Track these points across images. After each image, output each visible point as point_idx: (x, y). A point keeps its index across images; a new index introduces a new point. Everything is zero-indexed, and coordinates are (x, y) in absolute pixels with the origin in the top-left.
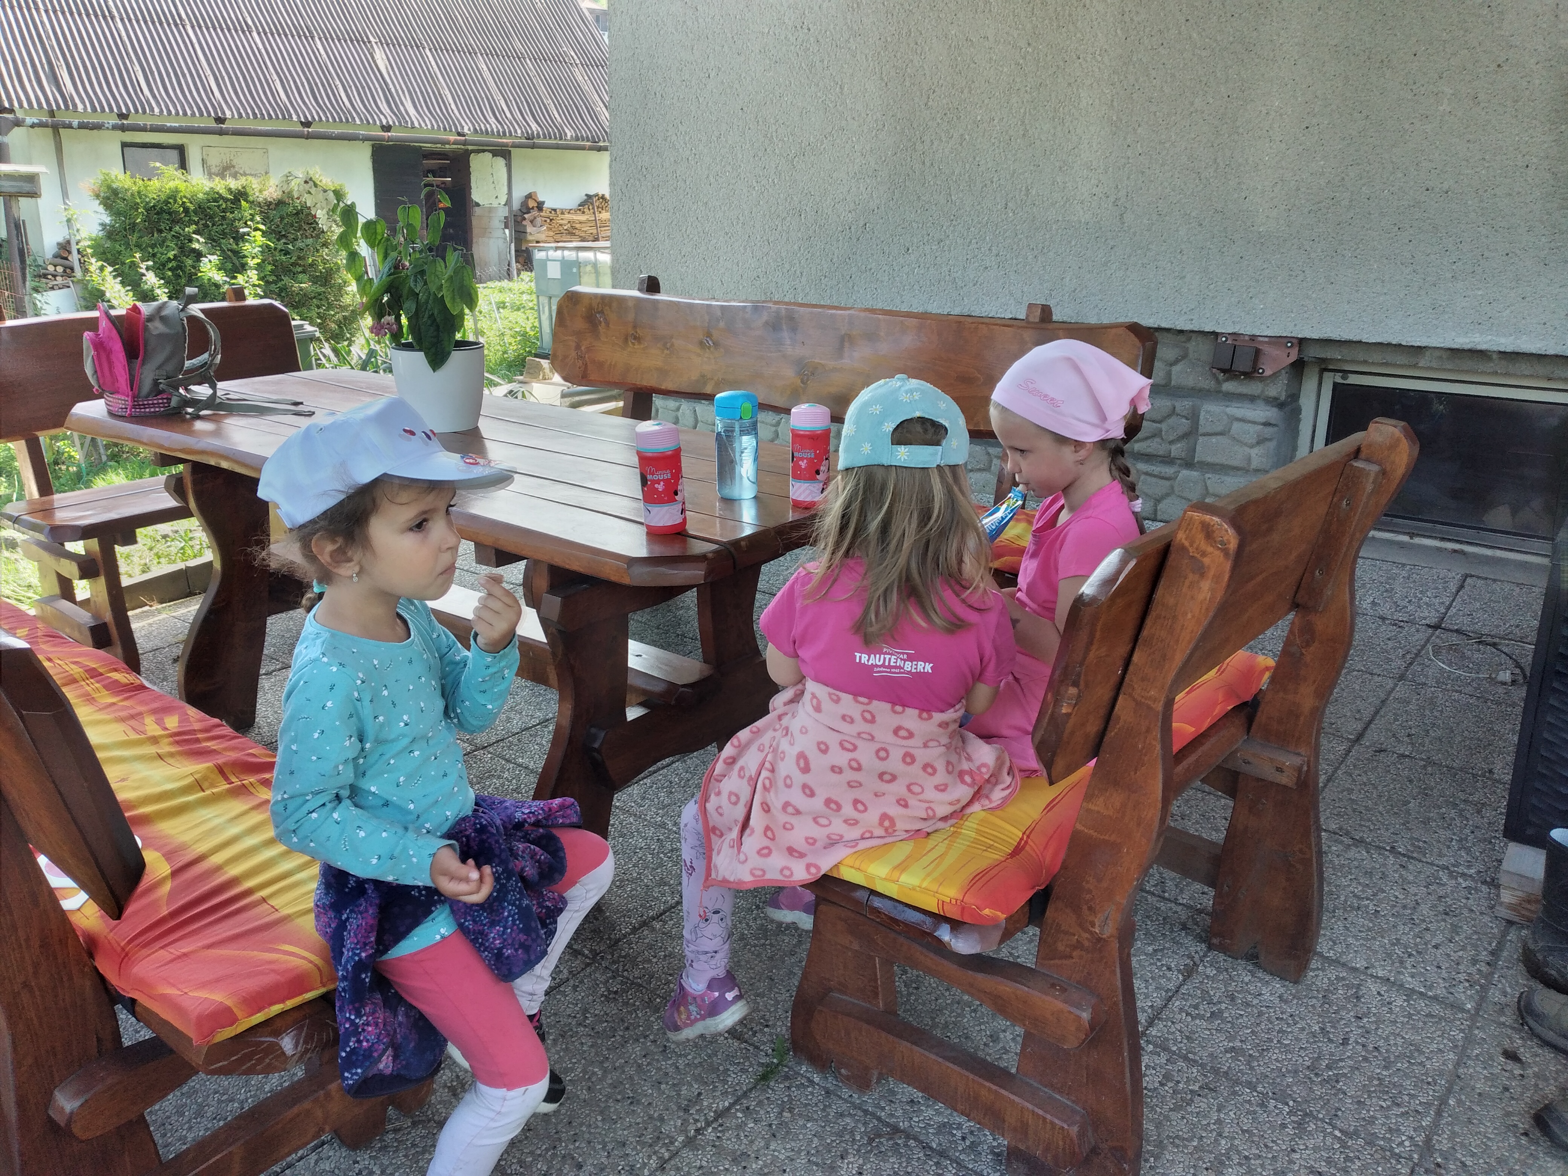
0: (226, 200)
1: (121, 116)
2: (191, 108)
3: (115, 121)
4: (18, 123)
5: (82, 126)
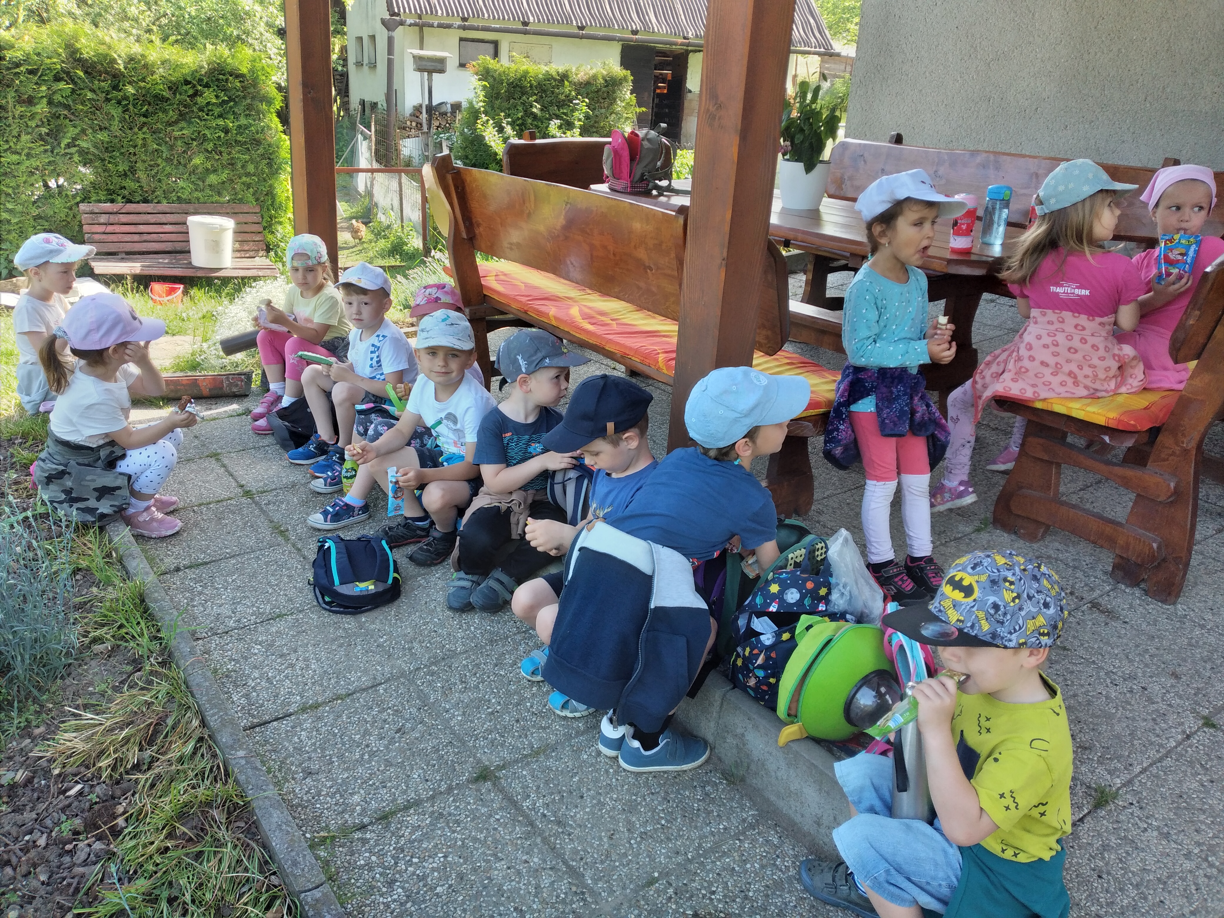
0: (555, 80)
1: (464, 19)
2: (508, 14)
3: (459, 23)
4: (402, 23)
5: (440, 26)
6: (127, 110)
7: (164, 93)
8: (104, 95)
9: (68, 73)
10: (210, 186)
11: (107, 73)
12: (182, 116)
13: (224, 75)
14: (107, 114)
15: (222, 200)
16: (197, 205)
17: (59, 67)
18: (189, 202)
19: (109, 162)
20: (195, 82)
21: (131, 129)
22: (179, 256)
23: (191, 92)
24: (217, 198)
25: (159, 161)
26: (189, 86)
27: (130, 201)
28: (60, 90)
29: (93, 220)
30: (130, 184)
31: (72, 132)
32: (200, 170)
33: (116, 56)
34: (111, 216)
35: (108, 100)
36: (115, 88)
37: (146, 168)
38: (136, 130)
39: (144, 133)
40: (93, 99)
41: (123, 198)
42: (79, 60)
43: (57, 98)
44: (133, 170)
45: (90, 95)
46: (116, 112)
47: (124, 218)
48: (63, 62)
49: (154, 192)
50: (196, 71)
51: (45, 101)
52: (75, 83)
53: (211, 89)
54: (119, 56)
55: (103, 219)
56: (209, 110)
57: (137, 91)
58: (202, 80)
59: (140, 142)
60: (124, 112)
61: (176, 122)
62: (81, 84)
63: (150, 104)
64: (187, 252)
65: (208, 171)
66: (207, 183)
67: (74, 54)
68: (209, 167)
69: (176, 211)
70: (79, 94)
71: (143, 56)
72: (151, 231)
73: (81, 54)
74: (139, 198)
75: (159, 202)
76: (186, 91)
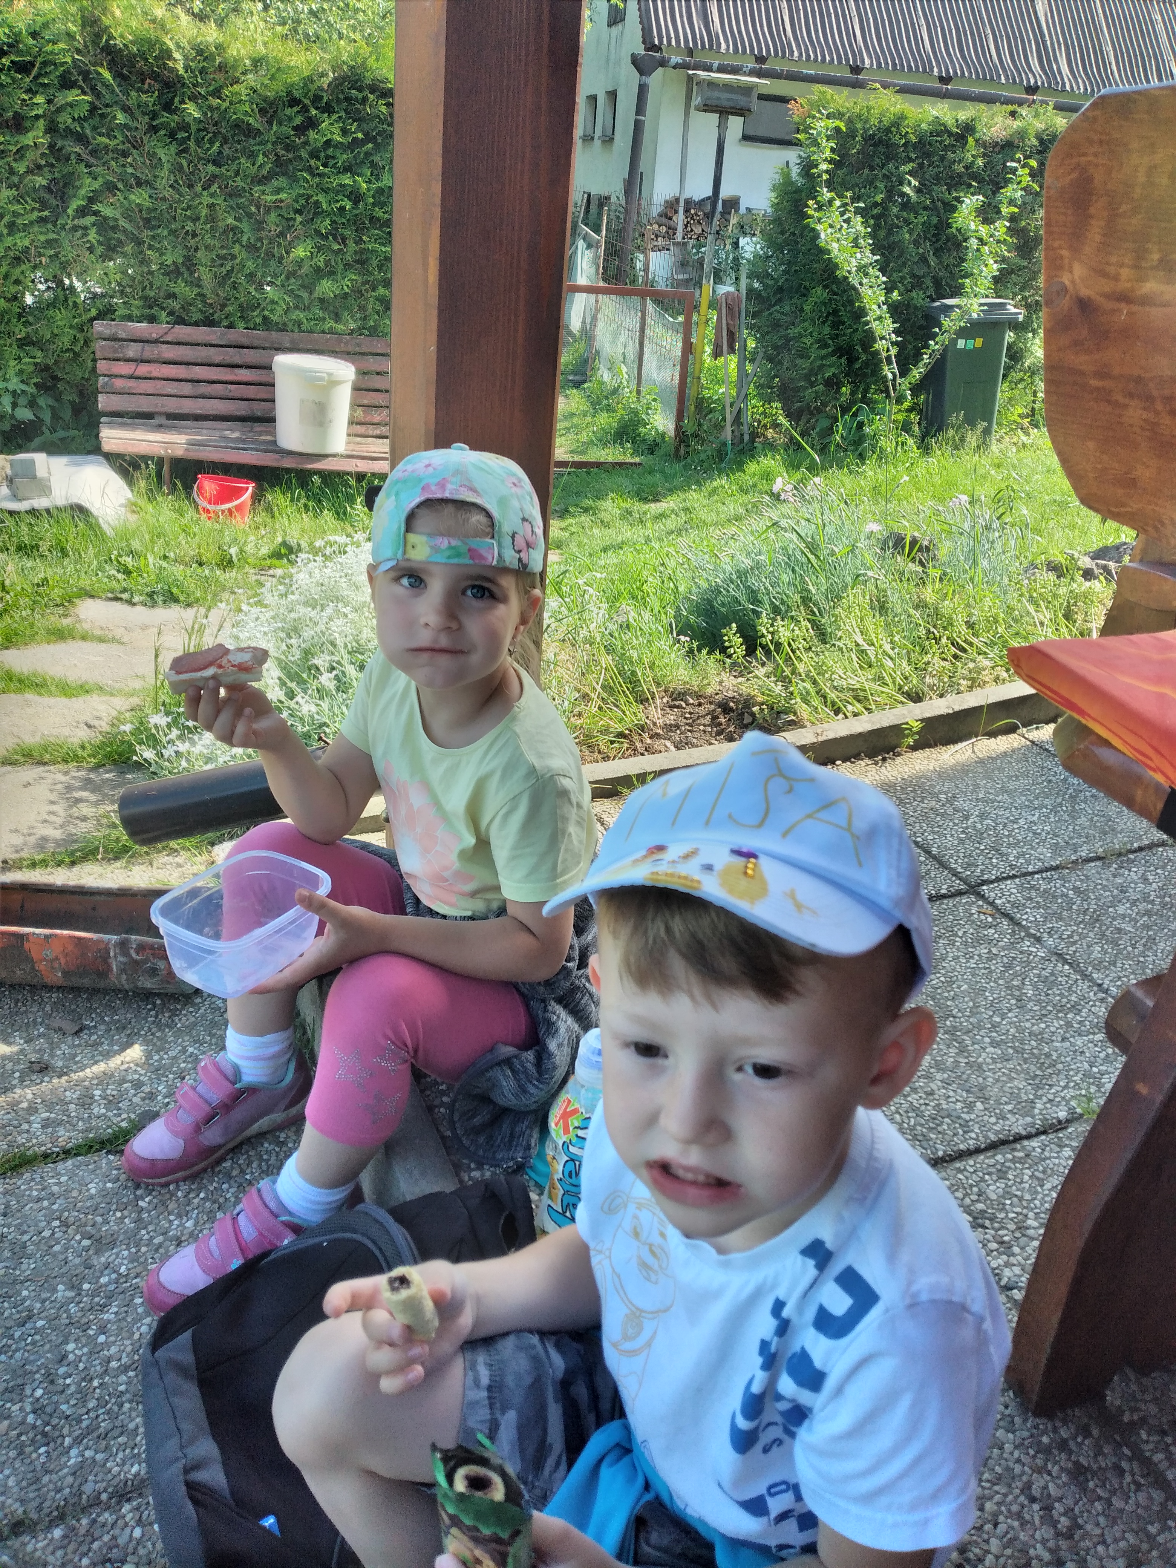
1: (761, 59)
2: (831, 54)
3: (752, 65)
4: (663, 63)
5: (721, 69)
6: (186, 150)
7: (251, 121)
8: (146, 119)
9: (86, 74)
10: (322, 300)
11: (155, 76)
12: (281, 166)
13: (360, 90)
14: (152, 155)
15: (340, 327)
16: (296, 335)
18: (283, 329)
19: (150, 247)
20: (307, 102)
21: (190, 186)
22: (258, 427)
23: (298, 120)
24: (332, 324)
25: (236, 249)
26: (296, 109)
27: (181, 321)
28: (71, 105)
29: (115, 351)
30: (182, 288)
31: (88, 185)
32: (306, 269)
33: (171, 45)
34: (146, 346)
35: (153, 129)
36: (168, 107)
37: (213, 260)
38: (199, 188)
39: (212, 195)
40: (125, 126)
41: (170, 314)
42: (107, 49)
43: (65, 119)
44: (190, 264)
45: (121, 118)
46: (166, 154)
47: (169, 352)
48: (79, 52)
49: (223, 306)
50: (310, 80)
51: (41, 123)
52: (98, 95)
53: (335, 116)
54: (178, 46)
55: (133, 350)
56: (328, 157)
57: (205, 114)
58: (321, 97)
59: (204, 212)
60: (179, 153)
61: (269, 177)
62: (108, 98)
63: (225, 141)
64: (270, 420)
65: (319, 273)
66: (316, 295)
67: (98, 36)
68: (322, 264)
69: (256, 343)
70: (103, 116)
71: (220, 47)
72: (214, 377)
73: (111, 37)
74: (197, 316)
75: (231, 326)
76: (290, 119)
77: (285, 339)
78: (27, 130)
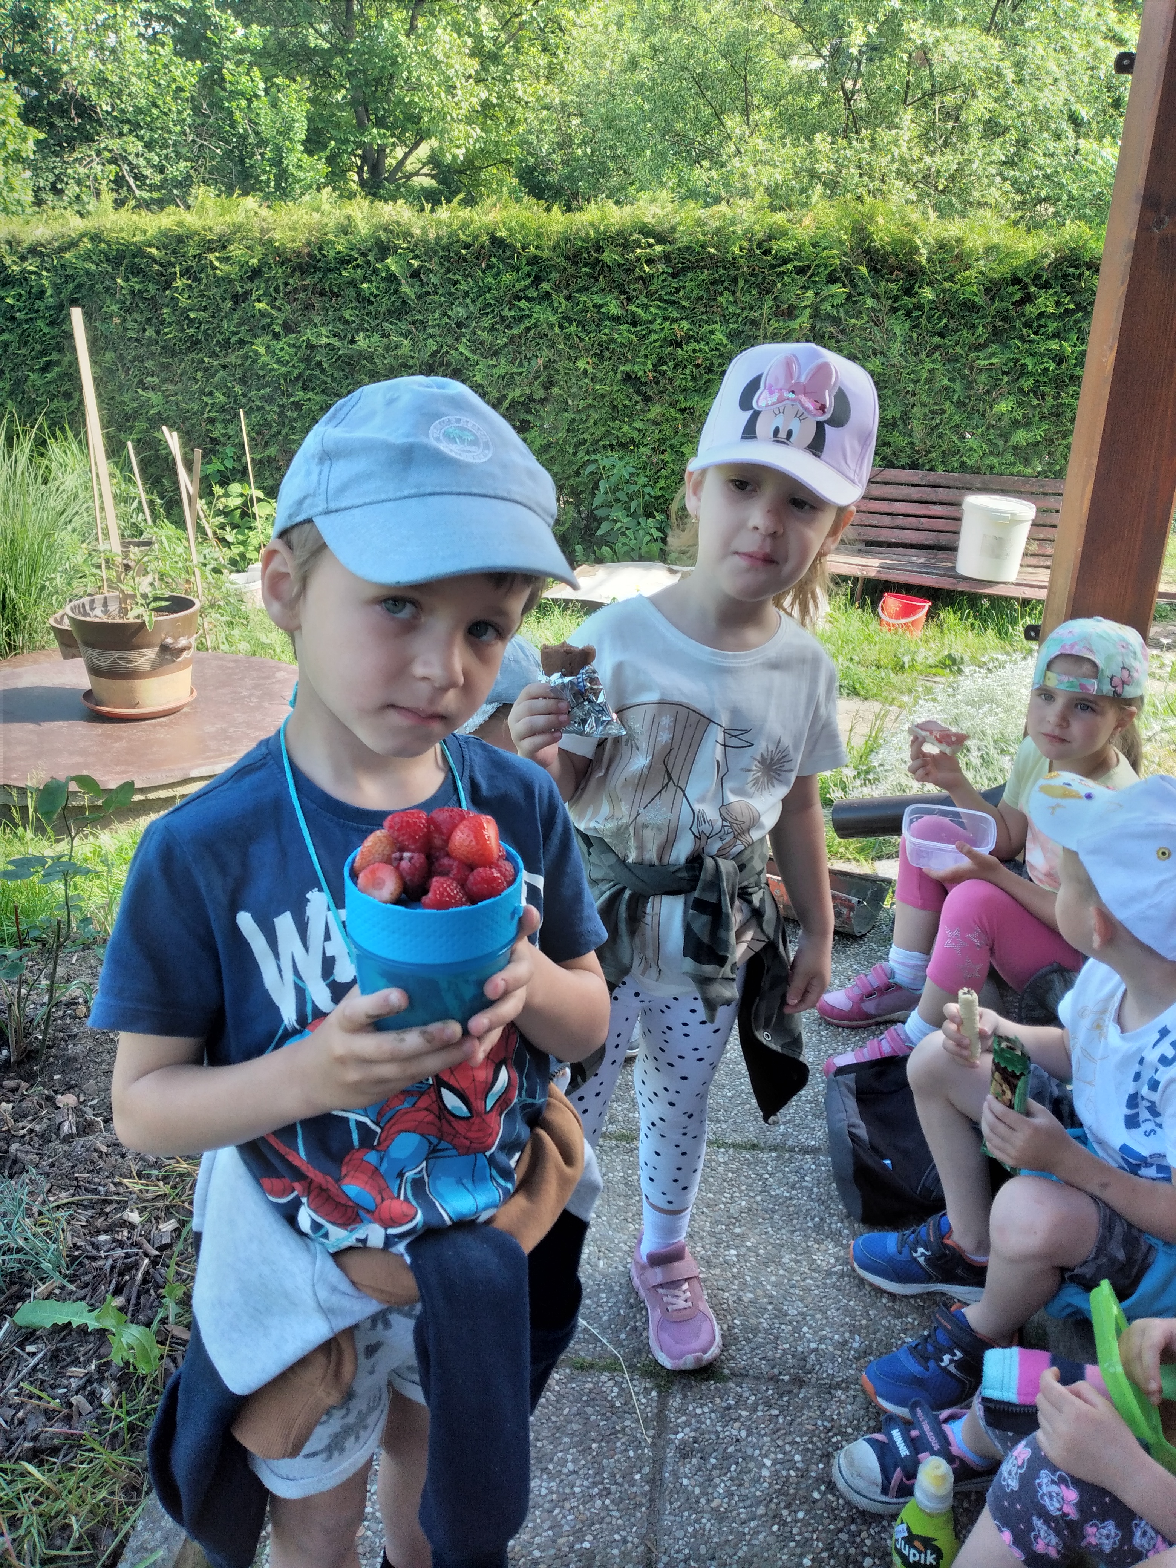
6: (917, 326)
7: (977, 299)
8: (890, 302)
9: (847, 271)
10: (1015, 448)
11: (901, 268)
12: (996, 335)
13: (1076, 268)
14: (889, 331)
15: (1028, 471)
16: (987, 478)
17: (838, 262)
18: (977, 471)
20: (1027, 280)
21: (916, 354)
22: (941, 555)
23: (1017, 297)
24: (1022, 468)
25: (947, 405)
26: (1017, 287)
27: (890, 464)
28: (832, 296)
30: (896, 438)
32: (1004, 421)
33: (919, 242)
35: (894, 310)
36: (909, 292)
37: (925, 415)
38: (923, 356)
39: (933, 362)
40: (873, 309)
41: (883, 458)
42: (868, 251)
43: (826, 307)
44: (906, 418)
45: (870, 302)
46: (900, 328)
47: (877, 490)
48: (845, 254)
49: (929, 452)
50: (1034, 262)
52: (854, 286)
53: (1051, 292)
54: (925, 243)
56: (1040, 326)
57: (938, 296)
58: (1041, 276)
59: (924, 375)
60: (912, 328)
61: (984, 346)
62: (862, 287)
63: (952, 316)
64: (952, 549)
65: (1016, 424)
66: (1010, 443)
67: (863, 240)
68: (1020, 418)
69: (951, 483)
70: (856, 302)
71: (960, 241)
72: (910, 512)
73: (872, 241)
74: (904, 461)
75: (931, 469)
76: (1011, 295)
77: (977, 480)
78: (797, 317)
